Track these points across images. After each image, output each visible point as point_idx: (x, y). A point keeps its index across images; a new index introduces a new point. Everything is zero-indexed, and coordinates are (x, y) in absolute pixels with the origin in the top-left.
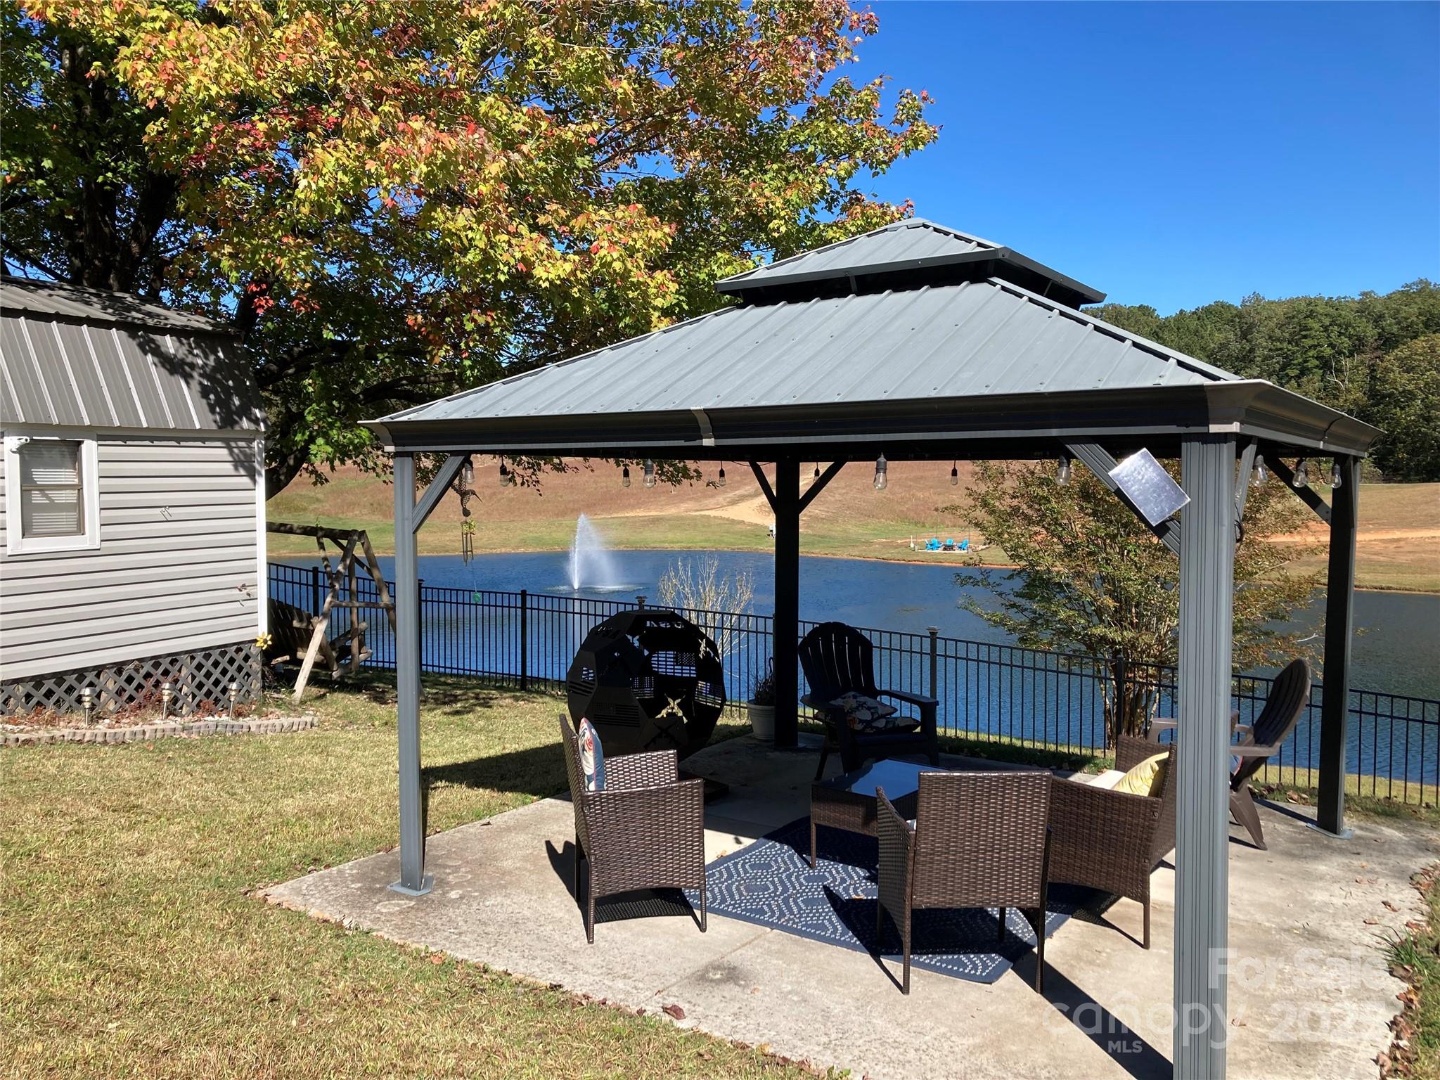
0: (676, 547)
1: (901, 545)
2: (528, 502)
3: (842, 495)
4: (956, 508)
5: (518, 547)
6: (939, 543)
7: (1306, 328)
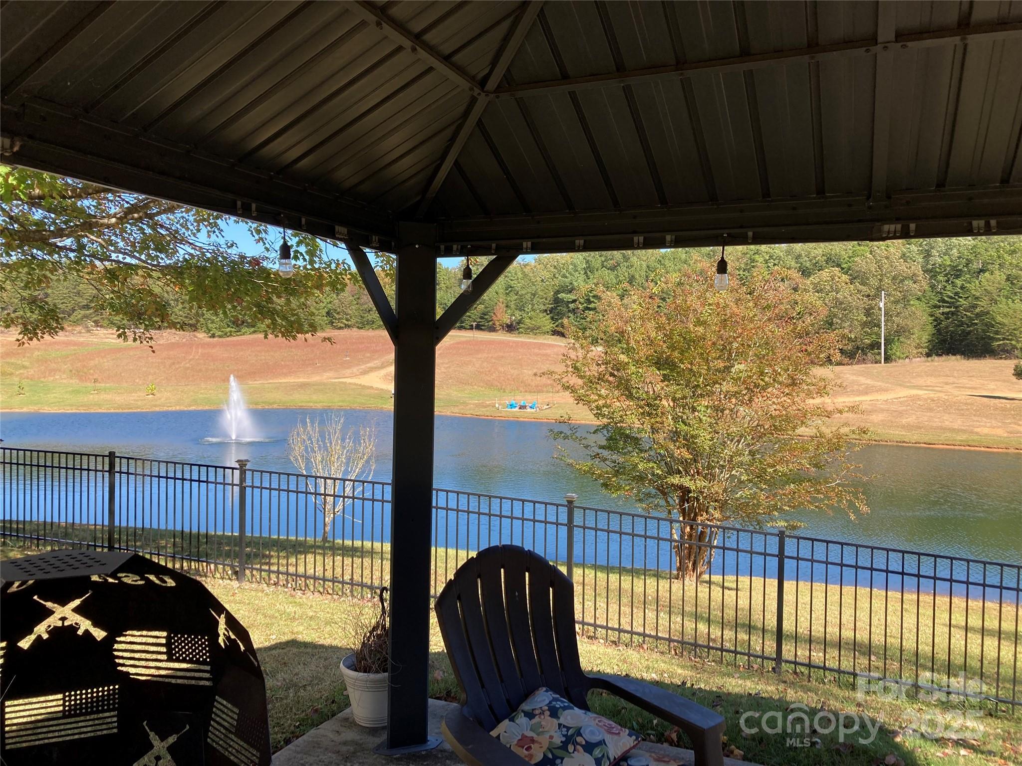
0: (319, 406)
1: (489, 406)
2: (200, 370)
3: (446, 368)
4: (552, 373)
5: (190, 406)
6: (516, 404)
7: (753, 261)
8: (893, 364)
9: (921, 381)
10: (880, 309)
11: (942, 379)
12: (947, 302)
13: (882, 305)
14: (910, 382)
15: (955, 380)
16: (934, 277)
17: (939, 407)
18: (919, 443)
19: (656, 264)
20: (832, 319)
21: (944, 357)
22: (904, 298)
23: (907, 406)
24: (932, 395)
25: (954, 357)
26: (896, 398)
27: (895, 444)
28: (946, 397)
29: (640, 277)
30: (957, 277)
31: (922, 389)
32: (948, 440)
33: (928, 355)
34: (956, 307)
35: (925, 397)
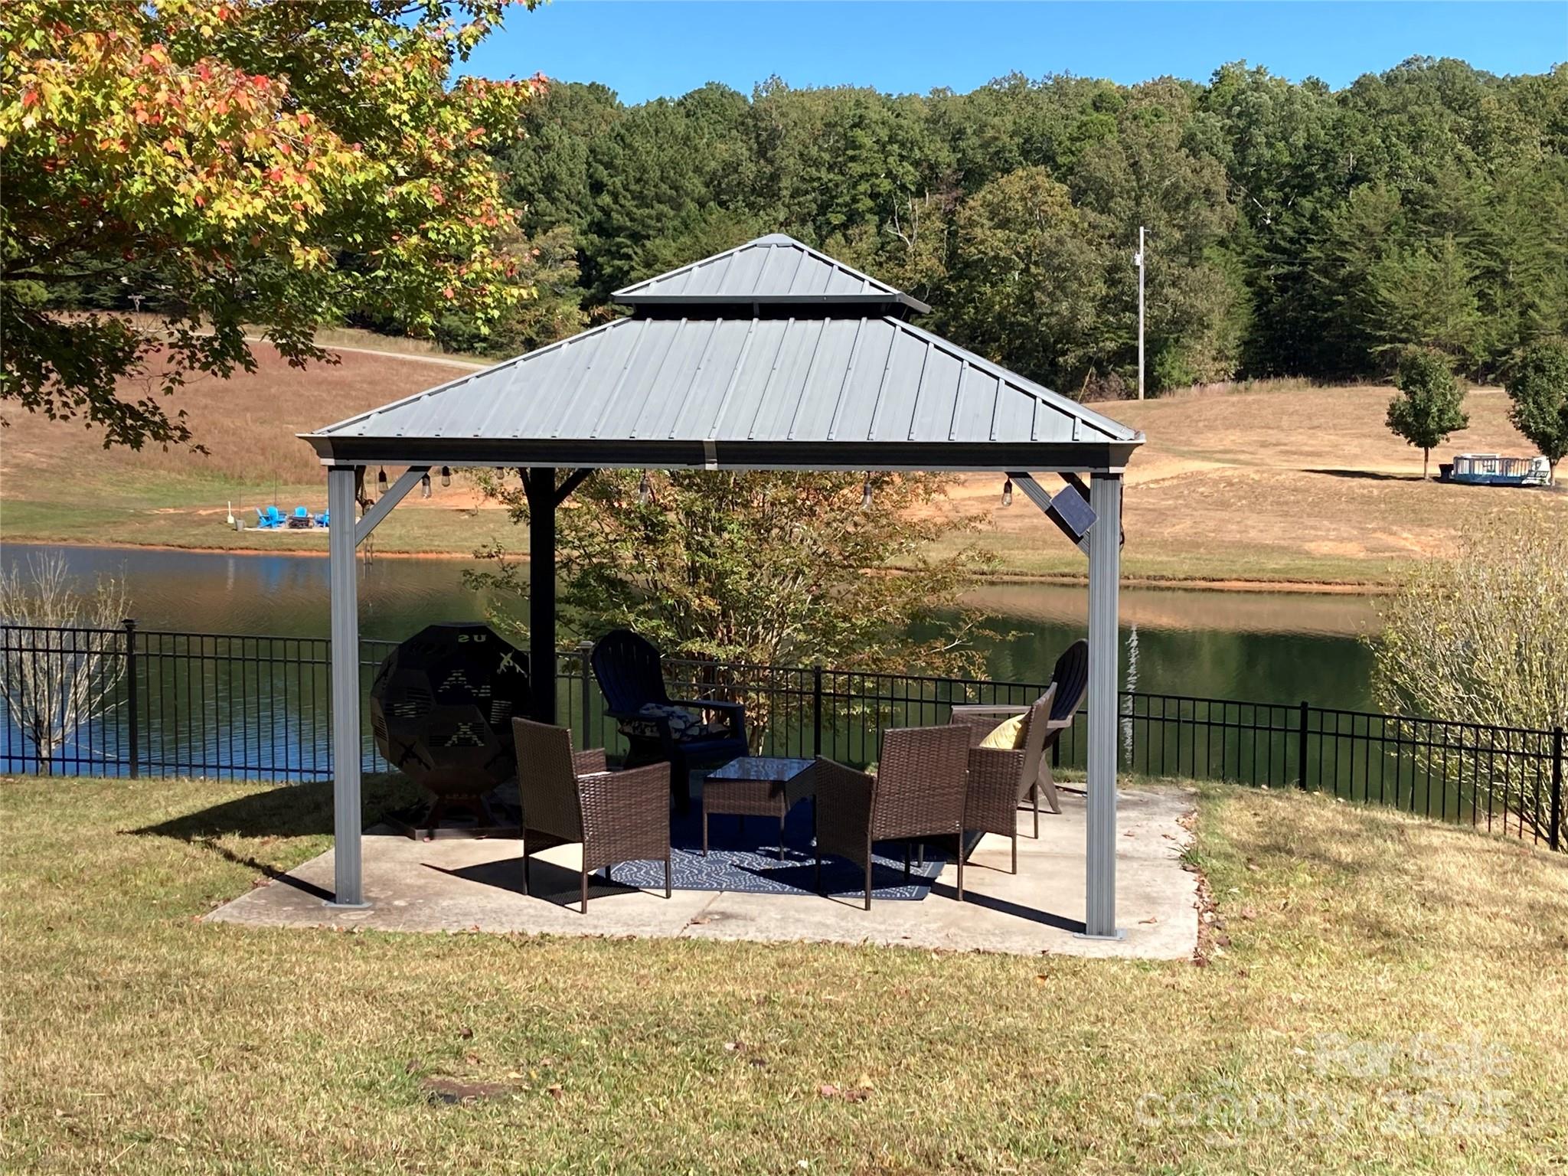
1: (209, 520)
6: (281, 514)
7: (854, 144)
8: (1165, 399)
9: (1212, 441)
10: (1136, 269)
11: (1254, 436)
12: (1283, 251)
13: (1139, 259)
14: (1188, 443)
15: (1281, 437)
16: (1255, 190)
17: (1240, 498)
18: (1193, 579)
19: (612, 145)
20: (1031, 292)
21: (1271, 383)
22: (1189, 241)
23: (1177, 498)
24: (1229, 473)
25: (1292, 382)
26: (1157, 481)
27: (1145, 582)
28: (1257, 477)
29: (572, 175)
30: (1306, 191)
31: (1209, 459)
32: (1251, 571)
33: (1240, 377)
34: (1304, 264)
35: (1215, 476)
